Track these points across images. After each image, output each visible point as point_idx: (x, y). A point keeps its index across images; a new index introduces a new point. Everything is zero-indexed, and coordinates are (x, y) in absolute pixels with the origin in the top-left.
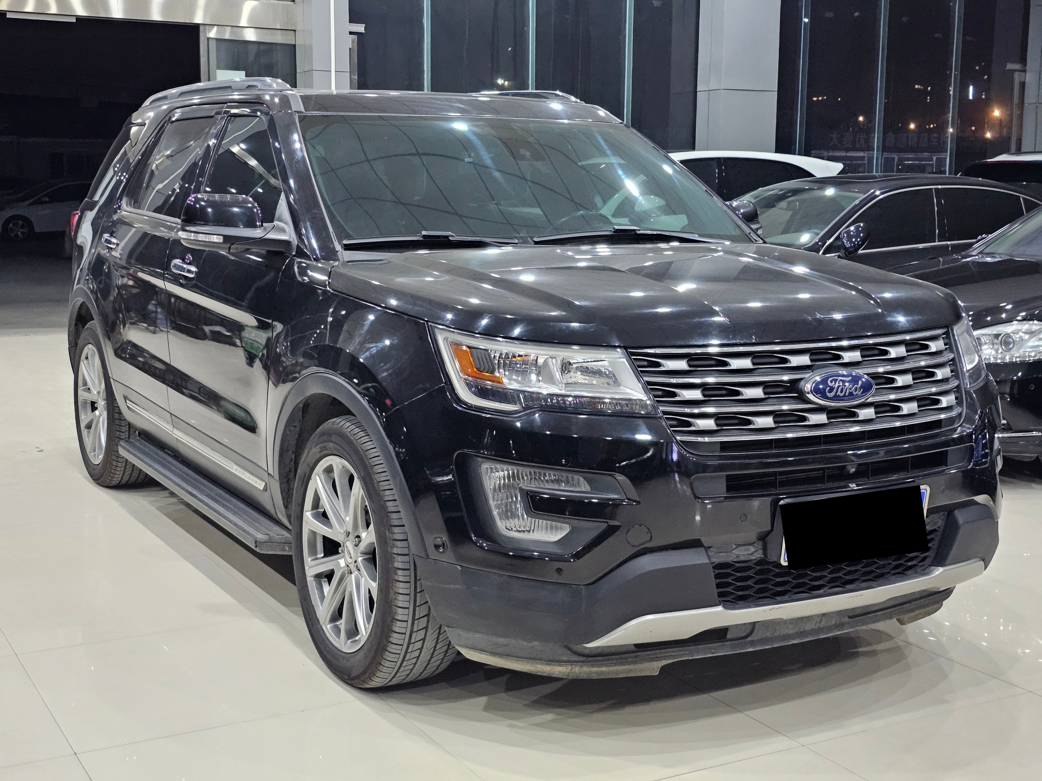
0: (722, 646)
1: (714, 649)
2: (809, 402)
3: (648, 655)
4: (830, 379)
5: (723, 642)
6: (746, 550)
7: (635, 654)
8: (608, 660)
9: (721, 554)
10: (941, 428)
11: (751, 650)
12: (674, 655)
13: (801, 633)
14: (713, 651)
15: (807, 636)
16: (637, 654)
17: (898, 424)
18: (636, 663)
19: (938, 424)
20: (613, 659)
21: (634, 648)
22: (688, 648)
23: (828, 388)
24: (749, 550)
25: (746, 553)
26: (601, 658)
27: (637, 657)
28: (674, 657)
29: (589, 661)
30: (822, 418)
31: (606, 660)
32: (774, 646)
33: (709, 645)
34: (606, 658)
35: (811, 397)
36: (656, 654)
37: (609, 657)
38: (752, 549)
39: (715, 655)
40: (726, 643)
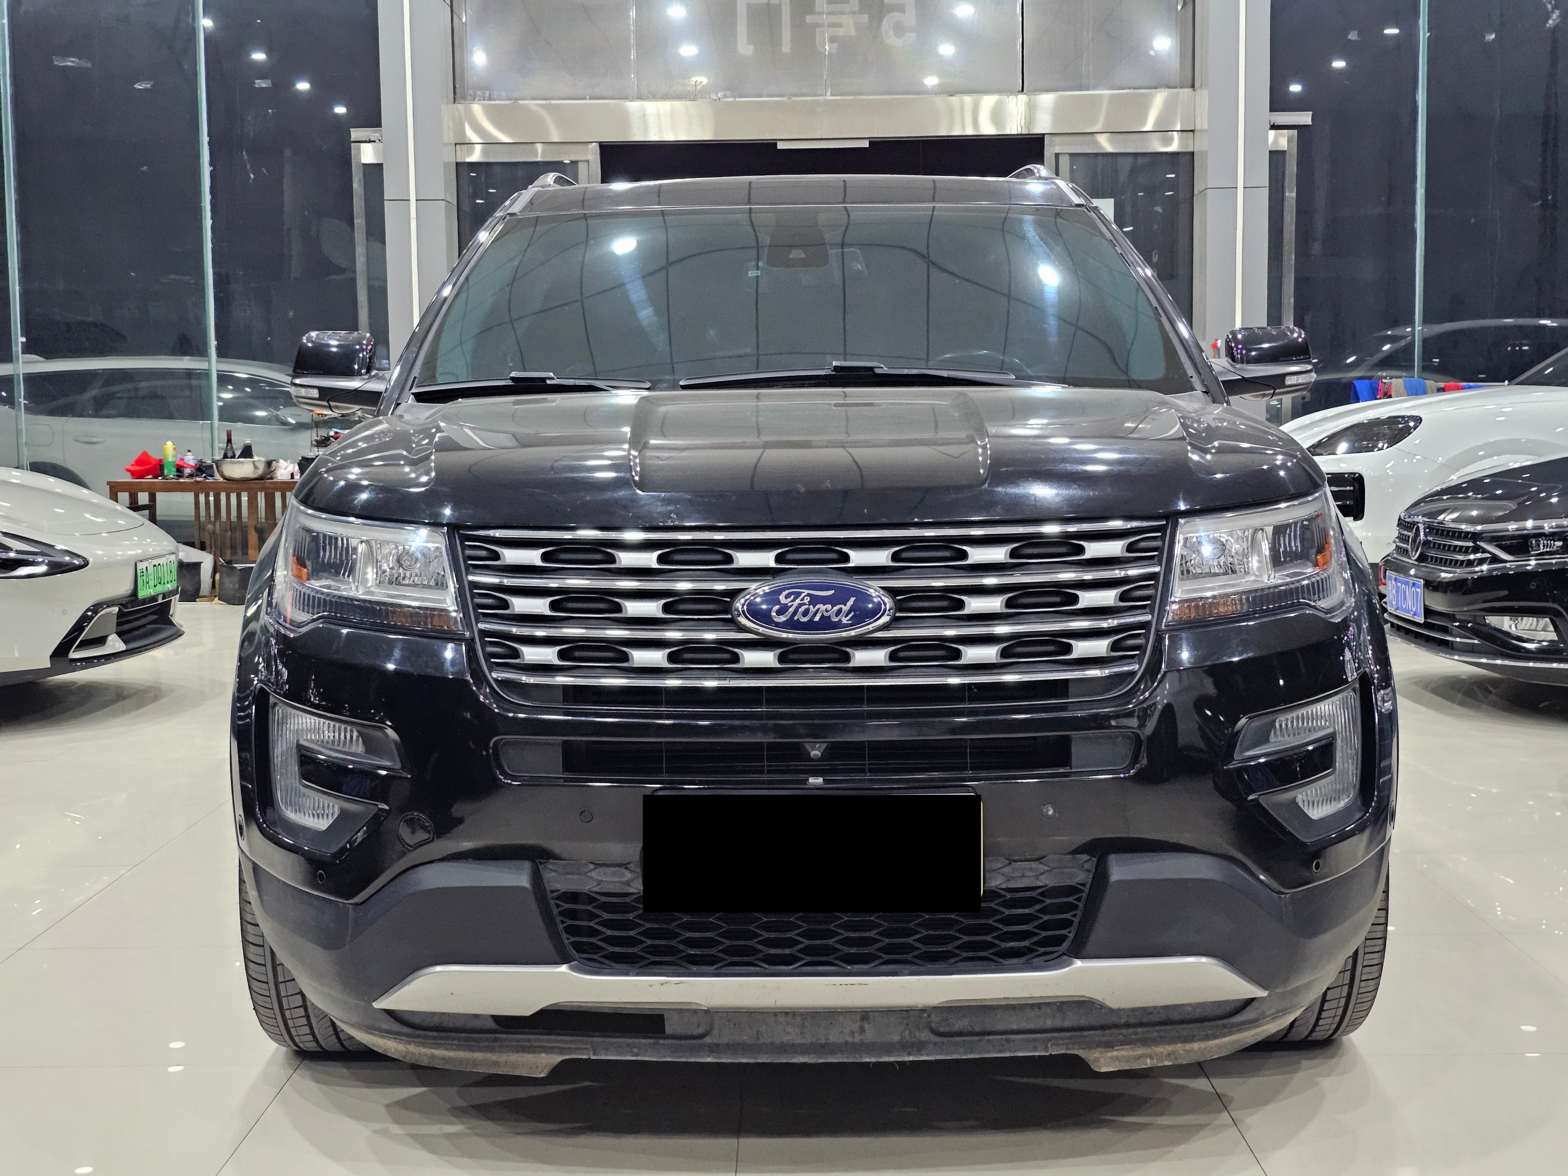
0: (655, 1044)
1: (639, 1048)
2: (743, 629)
3: (517, 1040)
4: (785, 593)
5: (657, 1038)
6: (614, 874)
7: (493, 1036)
8: (448, 1038)
9: (569, 876)
10: (1066, 696)
11: (709, 1060)
12: (563, 1048)
13: (823, 1046)
14: (636, 1050)
15: (832, 1053)
16: (498, 1036)
17: (954, 681)
18: (492, 1050)
19: (1060, 688)
20: (454, 1039)
21: (492, 1025)
22: (590, 1039)
23: (777, 607)
24: (622, 875)
25: (616, 879)
26: (434, 1034)
27: (496, 1040)
28: (562, 1051)
29: (418, 1036)
30: (767, 658)
31: (442, 1038)
32: (760, 1061)
33: (630, 1041)
34: (443, 1034)
35: (743, 620)
36: (529, 1040)
37: (448, 1034)
38: (628, 875)
39: (639, 1058)
40: (661, 1041)
